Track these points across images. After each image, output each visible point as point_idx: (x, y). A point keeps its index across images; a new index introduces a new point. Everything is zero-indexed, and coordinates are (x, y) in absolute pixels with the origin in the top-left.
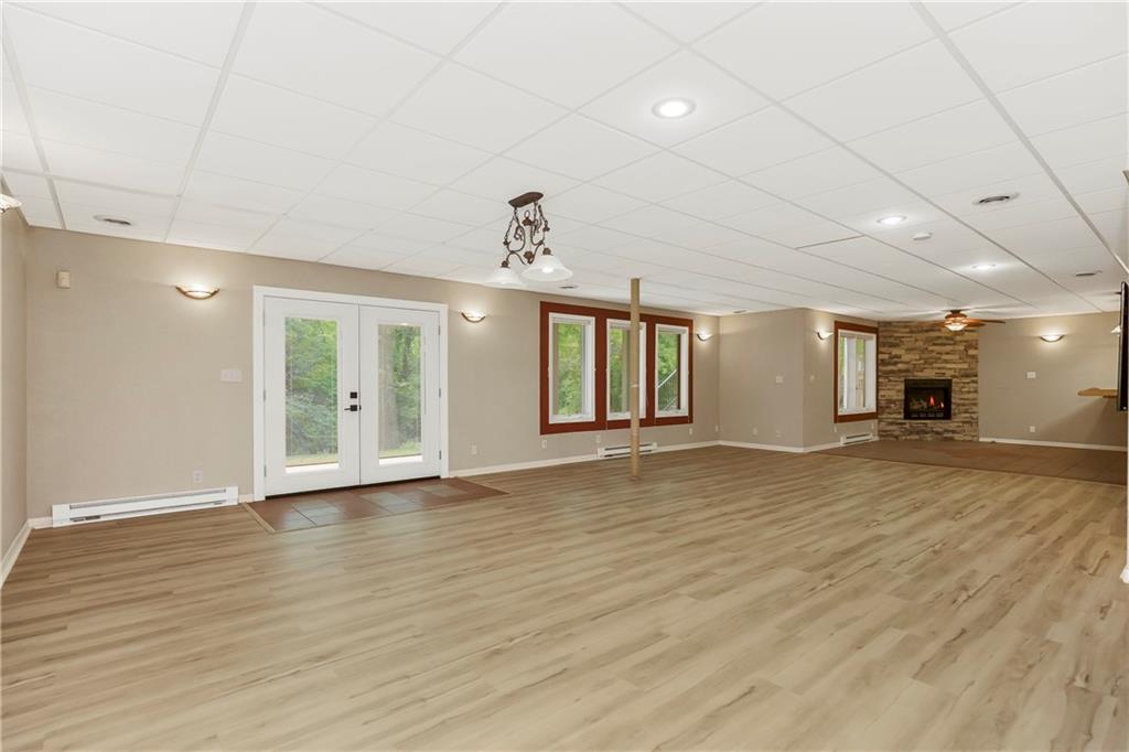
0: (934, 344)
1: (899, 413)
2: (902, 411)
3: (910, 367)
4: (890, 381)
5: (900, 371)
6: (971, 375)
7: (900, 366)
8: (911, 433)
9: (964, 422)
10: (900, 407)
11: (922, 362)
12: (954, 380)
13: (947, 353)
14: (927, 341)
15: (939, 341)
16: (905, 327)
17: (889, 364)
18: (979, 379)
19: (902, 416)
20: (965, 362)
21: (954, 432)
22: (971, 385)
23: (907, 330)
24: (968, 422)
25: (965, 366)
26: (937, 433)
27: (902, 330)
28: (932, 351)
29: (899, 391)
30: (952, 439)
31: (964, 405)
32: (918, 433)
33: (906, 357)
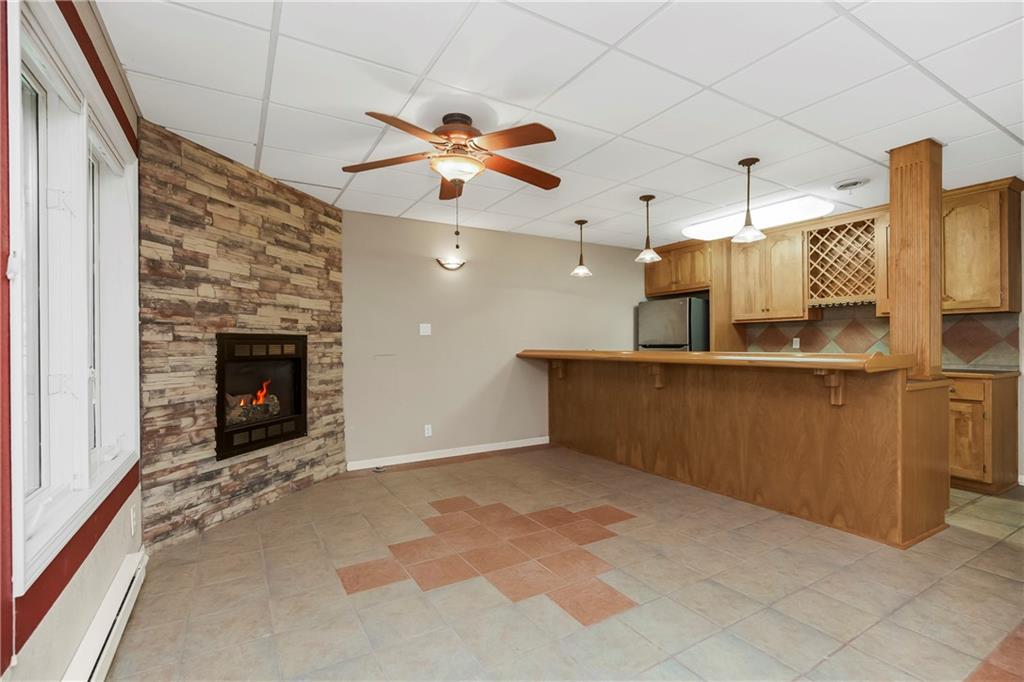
0: (278, 243)
1: (205, 441)
2: (211, 434)
3: (230, 296)
4: (177, 338)
5: (204, 307)
6: (332, 326)
7: (207, 292)
8: (234, 496)
9: (326, 436)
10: (202, 424)
11: (255, 285)
12: (311, 338)
13: (300, 271)
14: (267, 228)
15: (286, 238)
16: (217, 171)
17: (174, 280)
18: (344, 335)
19: (210, 452)
20: (326, 298)
21: (313, 463)
22: (335, 347)
23: (223, 183)
24: (331, 434)
25: (325, 305)
26: (288, 476)
27: (209, 177)
28: (275, 260)
29: (201, 372)
30: (308, 482)
31: (325, 395)
32: (250, 489)
33: (220, 266)
